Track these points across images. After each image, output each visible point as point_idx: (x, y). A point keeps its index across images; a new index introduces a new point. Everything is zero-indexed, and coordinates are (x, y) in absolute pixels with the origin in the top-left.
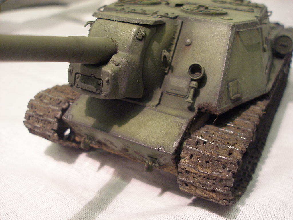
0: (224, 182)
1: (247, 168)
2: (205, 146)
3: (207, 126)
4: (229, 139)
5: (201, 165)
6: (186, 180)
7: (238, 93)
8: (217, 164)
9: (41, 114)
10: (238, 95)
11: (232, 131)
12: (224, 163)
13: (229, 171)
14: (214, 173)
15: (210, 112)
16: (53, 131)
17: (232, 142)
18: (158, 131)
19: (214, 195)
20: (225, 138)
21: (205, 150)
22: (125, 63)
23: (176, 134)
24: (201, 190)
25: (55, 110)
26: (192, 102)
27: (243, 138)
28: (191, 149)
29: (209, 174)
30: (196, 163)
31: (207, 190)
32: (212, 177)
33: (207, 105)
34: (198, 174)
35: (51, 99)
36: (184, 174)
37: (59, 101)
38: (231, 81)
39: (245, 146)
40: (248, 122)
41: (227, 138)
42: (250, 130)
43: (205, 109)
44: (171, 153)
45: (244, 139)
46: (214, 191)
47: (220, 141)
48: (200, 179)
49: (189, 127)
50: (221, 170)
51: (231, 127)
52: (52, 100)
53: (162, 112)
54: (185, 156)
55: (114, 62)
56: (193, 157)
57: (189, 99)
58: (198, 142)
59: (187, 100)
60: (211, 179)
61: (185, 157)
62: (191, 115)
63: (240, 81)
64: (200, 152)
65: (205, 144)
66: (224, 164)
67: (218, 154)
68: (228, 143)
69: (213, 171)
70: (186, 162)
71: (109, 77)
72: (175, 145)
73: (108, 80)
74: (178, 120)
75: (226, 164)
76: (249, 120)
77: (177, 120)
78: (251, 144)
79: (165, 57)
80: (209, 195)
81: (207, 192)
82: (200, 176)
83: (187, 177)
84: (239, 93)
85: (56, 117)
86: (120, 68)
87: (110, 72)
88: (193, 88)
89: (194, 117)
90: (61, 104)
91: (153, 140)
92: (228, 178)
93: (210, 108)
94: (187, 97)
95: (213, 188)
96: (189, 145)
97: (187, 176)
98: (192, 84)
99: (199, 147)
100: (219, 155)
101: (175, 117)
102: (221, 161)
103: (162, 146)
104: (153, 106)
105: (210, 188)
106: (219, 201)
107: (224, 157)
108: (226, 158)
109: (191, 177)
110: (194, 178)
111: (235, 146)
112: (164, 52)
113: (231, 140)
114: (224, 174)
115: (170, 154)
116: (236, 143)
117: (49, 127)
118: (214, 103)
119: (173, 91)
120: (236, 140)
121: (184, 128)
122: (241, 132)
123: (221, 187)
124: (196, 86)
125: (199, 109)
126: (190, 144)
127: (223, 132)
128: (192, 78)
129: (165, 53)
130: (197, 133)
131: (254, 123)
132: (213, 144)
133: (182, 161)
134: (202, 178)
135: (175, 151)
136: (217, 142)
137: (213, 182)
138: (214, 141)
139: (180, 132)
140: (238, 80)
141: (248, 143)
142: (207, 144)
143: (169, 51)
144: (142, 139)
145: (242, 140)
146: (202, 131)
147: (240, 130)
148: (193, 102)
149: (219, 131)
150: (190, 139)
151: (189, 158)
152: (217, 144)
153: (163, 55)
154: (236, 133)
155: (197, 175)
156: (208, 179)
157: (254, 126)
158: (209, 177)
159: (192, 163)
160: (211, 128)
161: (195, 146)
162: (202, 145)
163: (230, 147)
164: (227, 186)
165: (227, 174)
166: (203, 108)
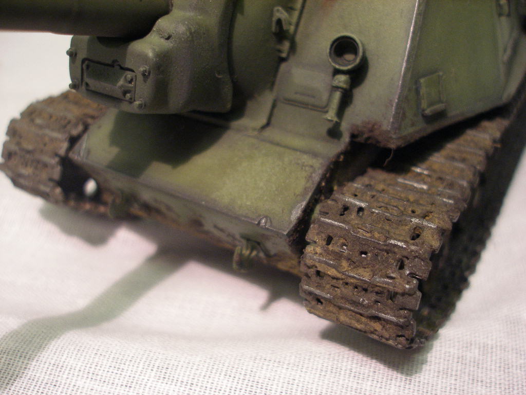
0: (400, 299)
1: (460, 262)
2: (361, 217)
3: (371, 172)
4: (417, 202)
5: (348, 259)
6: (318, 292)
7: (440, 101)
8: (384, 258)
9: (30, 147)
10: (439, 107)
11: (425, 183)
12: (400, 257)
13: (412, 275)
14: (378, 280)
15: (378, 142)
16: (51, 184)
17: (422, 210)
18: (261, 184)
19: (377, 326)
20: (408, 201)
21: (360, 226)
22: (183, 34)
23: (299, 190)
24: (349, 313)
25: (56, 139)
26: (335, 119)
27: (447, 201)
28: (328, 224)
29: (365, 281)
30: (338, 256)
31: (361, 315)
32: (372, 288)
33: (370, 126)
34: (342, 279)
35: (51, 117)
36: (314, 278)
37: (66, 121)
38: (424, 76)
39: (451, 220)
40: (461, 165)
41: (412, 200)
42: (465, 184)
43: (366, 136)
44: (285, 233)
45: (449, 203)
46: (376, 318)
47: (394, 206)
48: (348, 291)
49: (328, 175)
50: (393, 273)
51: (423, 176)
52: (54, 118)
53: (272, 142)
54: (316, 239)
55: (160, 32)
56: (333, 242)
57: (331, 115)
58: (346, 208)
59: (325, 117)
60: (371, 292)
61: (315, 242)
62: (333, 149)
63: (444, 77)
64: (348, 231)
65: (361, 214)
66: (401, 259)
67: (387, 235)
68: (413, 212)
69: (376, 275)
70: (317, 253)
71: (146, 64)
72: (296, 213)
73: (146, 71)
74: (306, 159)
75: (405, 259)
76: (463, 160)
77: (304, 161)
78: (464, 215)
79: (279, 22)
80: (366, 325)
81: (363, 319)
82: (347, 284)
83: (319, 286)
84: (442, 103)
85: (56, 155)
86: (172, 45)
87: (151, 54)
88: (340, 90)
89: (341, 153)
90: (68, 127)
91: (248, 203)
92: (407, 291)
93: (377, 133)
94: (326, 110)
95: (374, 312)
96: (325, 214)
97: (318, 283)
98: (337, 81)
99: (346, 219)
100: (390, 238)
101: (298, 153)
102: (395, 253)
103: (266, 217)
104: (254, 129)
105: (367, 311)
106: (387, 339)
107: (399, 244)
108: (404, 246)
109: (328, 286)
110: (335, 287)
111: (427, 218)
112: (278, 11)
113: (421, 204)
114: (398, 281)
115: (283, 235)
116: (431, 212)
117: (44, 176)
118: (387, 124)
119: (298, 97)
120: (430, 206)
121: (317, 178)
122: (445, 188)
123: (392, 309)
124: (344, 86)
125: (353, 136)
126: (327, 213)
127: (405, 187)
128: (337, 67)
129: (280, 13)
130: (345, 189)
131: (475, 168)
132: (377, 214)
133: (309, 249)
134: (351, 288)
135: (293, 227)
136: (388, 210)
137: (374, 297)
138: (380, 207)
139: (308, 185)
140: (441, 73)
141: (458, 212)
142: (366, 212)
143: (289, 9)
144: (226, 200)
145: (446, 205)
146: (357, 185)
147: (442, 183)
148: (337, 120)
149: (397, 184)
150: (330, 202)
151: (324, 243)
152: (387, 212)
153: (274, 19)
154: (433, 190)
155: (341, 282)
156: (366, 290)
157: (474, 175)
158: (365, 286)
159: (330, 255)
160: (379, 178)
161: (338, 216)
162: (353, 215)
163: (415, 221)
164: (405, 309)
165: (406, 281)
166: (362, 133)
